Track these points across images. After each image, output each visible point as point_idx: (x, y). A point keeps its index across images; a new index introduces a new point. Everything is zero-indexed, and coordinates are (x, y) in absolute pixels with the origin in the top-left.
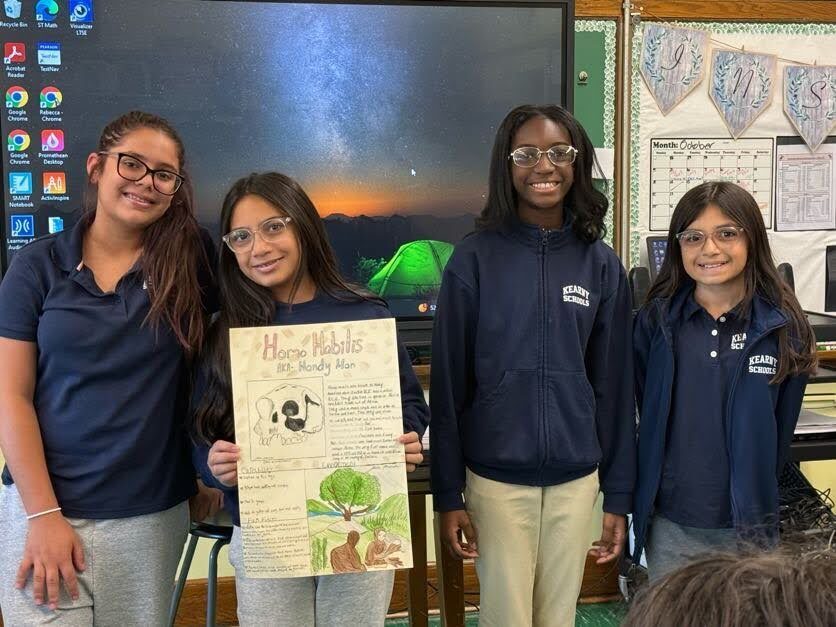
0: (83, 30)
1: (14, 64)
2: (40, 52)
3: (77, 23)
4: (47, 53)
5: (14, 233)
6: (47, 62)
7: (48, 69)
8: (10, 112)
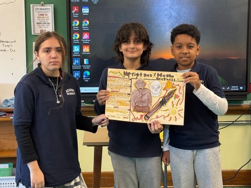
0: (96, 2)
1: (75, 13)
2: (83, 9)
4: (85, 9)
5: (74, 64)
7: (85, 14)
8: (74, 27)
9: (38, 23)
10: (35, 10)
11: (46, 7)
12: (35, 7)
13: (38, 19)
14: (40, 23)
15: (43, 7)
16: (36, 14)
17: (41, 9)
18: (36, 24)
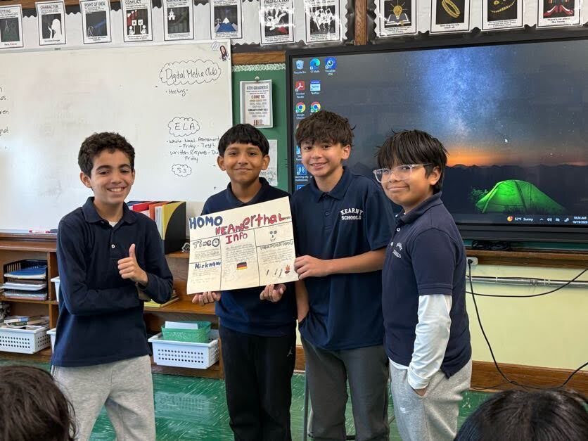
0: (331, 73)
1: (299, 92)
2: (311, 85)
3: (329, 69)
4: (314, 85)
5: (298, 173)
6: (314, 90)
7: (315, 93)
8: (298, 115)
9: (251, 110)
10: (246, 90)
11: (262, 85)
12: (246, 86)
13: (251, 104)
14: (254, 110)
15: (258, 85)
16: (248, 97)
17: (256, 88)
18: (247, 112)
